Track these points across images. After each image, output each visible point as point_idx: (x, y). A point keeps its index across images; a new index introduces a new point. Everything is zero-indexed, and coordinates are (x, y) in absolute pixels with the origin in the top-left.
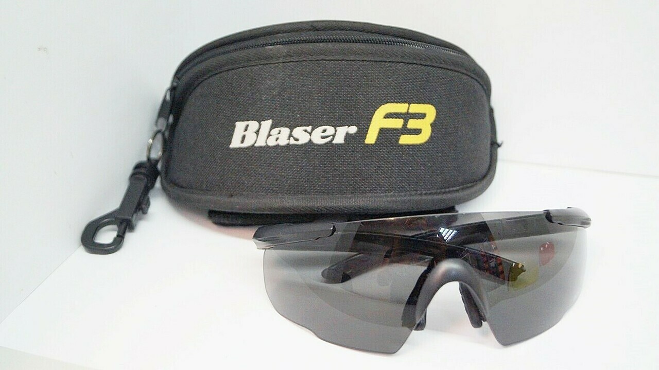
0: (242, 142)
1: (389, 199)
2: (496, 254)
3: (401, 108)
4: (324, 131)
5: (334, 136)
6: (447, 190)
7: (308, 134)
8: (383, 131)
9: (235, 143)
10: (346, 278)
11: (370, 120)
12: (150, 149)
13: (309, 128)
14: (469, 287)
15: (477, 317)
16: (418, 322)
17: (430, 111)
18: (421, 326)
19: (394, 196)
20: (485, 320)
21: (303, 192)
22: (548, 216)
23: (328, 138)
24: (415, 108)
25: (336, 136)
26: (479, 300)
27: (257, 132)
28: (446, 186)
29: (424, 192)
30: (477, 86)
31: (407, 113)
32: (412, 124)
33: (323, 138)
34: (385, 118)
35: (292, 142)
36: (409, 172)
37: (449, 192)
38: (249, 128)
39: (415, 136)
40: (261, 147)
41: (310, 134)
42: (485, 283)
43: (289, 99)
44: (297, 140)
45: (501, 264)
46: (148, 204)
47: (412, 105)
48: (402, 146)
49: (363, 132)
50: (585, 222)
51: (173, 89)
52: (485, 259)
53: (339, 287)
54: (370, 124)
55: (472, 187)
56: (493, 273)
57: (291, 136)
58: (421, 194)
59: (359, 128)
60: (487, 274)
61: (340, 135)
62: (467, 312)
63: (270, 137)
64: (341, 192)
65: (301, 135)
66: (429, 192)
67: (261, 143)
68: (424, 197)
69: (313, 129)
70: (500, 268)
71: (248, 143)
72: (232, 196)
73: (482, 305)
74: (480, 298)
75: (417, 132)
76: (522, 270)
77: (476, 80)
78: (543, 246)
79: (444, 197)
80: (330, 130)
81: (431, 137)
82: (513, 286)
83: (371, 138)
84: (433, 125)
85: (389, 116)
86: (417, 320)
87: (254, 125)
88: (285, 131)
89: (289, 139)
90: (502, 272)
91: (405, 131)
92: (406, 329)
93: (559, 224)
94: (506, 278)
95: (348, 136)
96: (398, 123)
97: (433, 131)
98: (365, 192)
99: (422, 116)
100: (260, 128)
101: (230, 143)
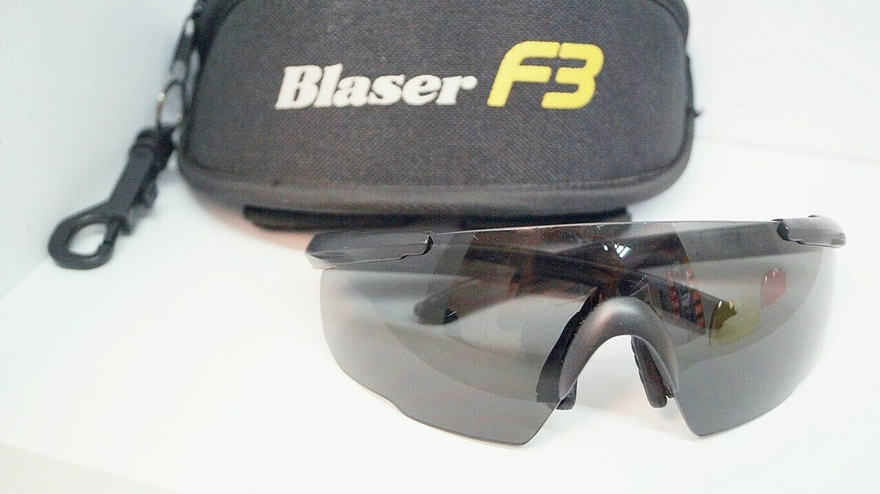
0: (296, 99)
1: (524, 194)
2: (691, 285)
3: (548, 49)
4: (424, 84)
5: (439, 91)
6: (616, 181)
7: (399, 88)
8: (518, 87)
9: (285, 101)
10: (449, 318)
11: (497, 67)
12: (160, 108)
13: (400, 79)
14: (647, 343)
15: (658, 390)
16: (562, 399)
17: (593, 56)
18: (568, 403)
19: (532, 189)
20: (671, 395)
21: (388, 179)
22: (781, 229)
23: (430, 95)
24: (570, 50)
25: (442, 93)
26: (663, 363)
27: (319, 84)
28: (614, 175)
29: (580, 184)
30: (669, 19)
31: (558, 58)
32: (564, 75)
33: (422, 94)
34: (521, 64)
35: (373, 100)
36: (556, 151)
37: (620, 185)
38: (305, 77)
39: (569, 94)
40: (323, 108)
41: (402, 87)
42: (672, 330)
43: (371, 31)
44: (379, 97)
45: (699, 302)
46: (154, 194)
47: (566, 45)
48: (546, 110)
49: (485, 86)
50: (838, 240)
51: (195, 16)
52: (675, 293)
53: (439, 330)
54: (497, 73)
55: (655, 177)
56: (687, 317)
57: (371, 90)
58: (574, 187)
59: (479, 81)
60: (677, 317)
61: (449, 90)
62: (642, 382)
63: (338, 92)
64: (449, 182)
65: (388, 90)
66: (587, 183)
67: (324, 101)
68: (579, 193)
69: (406, 81)
70: (698, 310)
71: (303, 102)
72: (276, 183)
73: (668, 374)
74: (664, 361)
75: (572, 88)
76: (733, 312)
77: (667, 9)
78: (769, 274)
79: (612, 192)
80: (433, 82)
81: (594, 98)
82: (717, 336)
83: (498, 96)
84: (598, 79)
85: (528, 62)
86: (561, 394)
87: (313, 72)
88: (363, 82)
89: (368, 95)
90: (701, 315)
91: (553, 86)
92: (543, 406)
93: (799, 242)
94: (708, 324)
95: (462, 94)
96: (541, 74)
97: (597, 89)
98: (484, 183)
99: (580, 63)
100: (322, 78)
101: (275, 100)
